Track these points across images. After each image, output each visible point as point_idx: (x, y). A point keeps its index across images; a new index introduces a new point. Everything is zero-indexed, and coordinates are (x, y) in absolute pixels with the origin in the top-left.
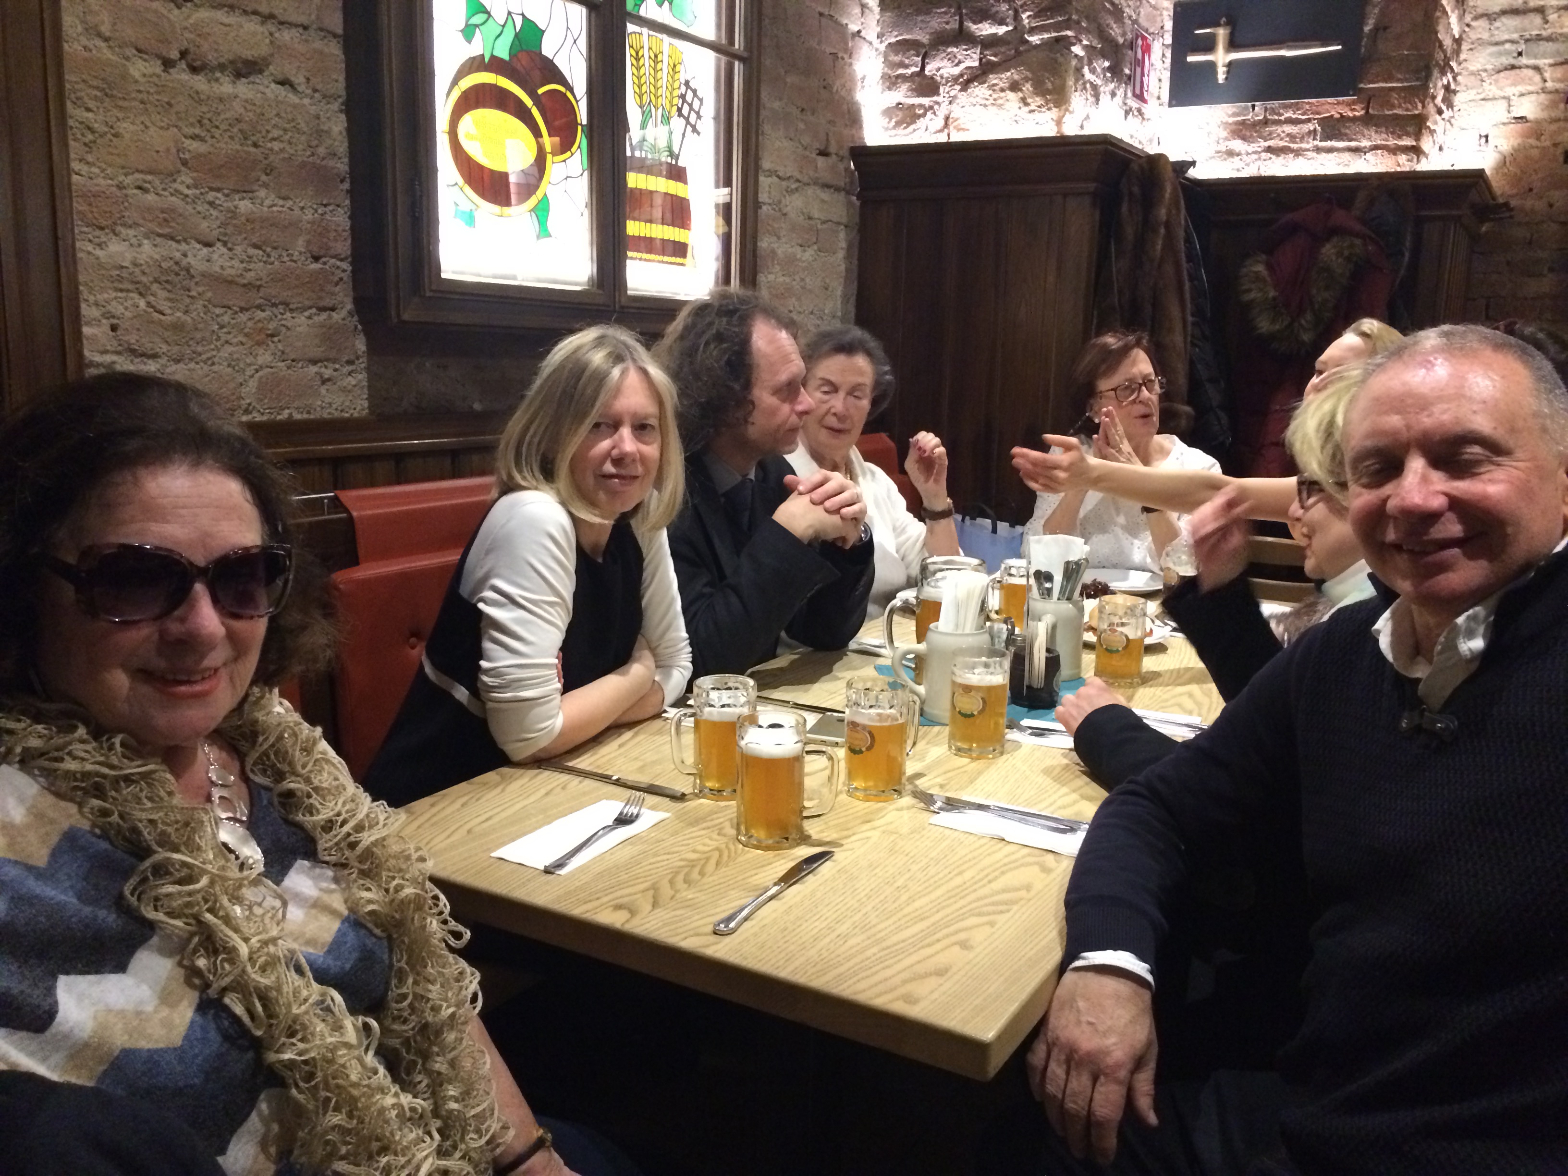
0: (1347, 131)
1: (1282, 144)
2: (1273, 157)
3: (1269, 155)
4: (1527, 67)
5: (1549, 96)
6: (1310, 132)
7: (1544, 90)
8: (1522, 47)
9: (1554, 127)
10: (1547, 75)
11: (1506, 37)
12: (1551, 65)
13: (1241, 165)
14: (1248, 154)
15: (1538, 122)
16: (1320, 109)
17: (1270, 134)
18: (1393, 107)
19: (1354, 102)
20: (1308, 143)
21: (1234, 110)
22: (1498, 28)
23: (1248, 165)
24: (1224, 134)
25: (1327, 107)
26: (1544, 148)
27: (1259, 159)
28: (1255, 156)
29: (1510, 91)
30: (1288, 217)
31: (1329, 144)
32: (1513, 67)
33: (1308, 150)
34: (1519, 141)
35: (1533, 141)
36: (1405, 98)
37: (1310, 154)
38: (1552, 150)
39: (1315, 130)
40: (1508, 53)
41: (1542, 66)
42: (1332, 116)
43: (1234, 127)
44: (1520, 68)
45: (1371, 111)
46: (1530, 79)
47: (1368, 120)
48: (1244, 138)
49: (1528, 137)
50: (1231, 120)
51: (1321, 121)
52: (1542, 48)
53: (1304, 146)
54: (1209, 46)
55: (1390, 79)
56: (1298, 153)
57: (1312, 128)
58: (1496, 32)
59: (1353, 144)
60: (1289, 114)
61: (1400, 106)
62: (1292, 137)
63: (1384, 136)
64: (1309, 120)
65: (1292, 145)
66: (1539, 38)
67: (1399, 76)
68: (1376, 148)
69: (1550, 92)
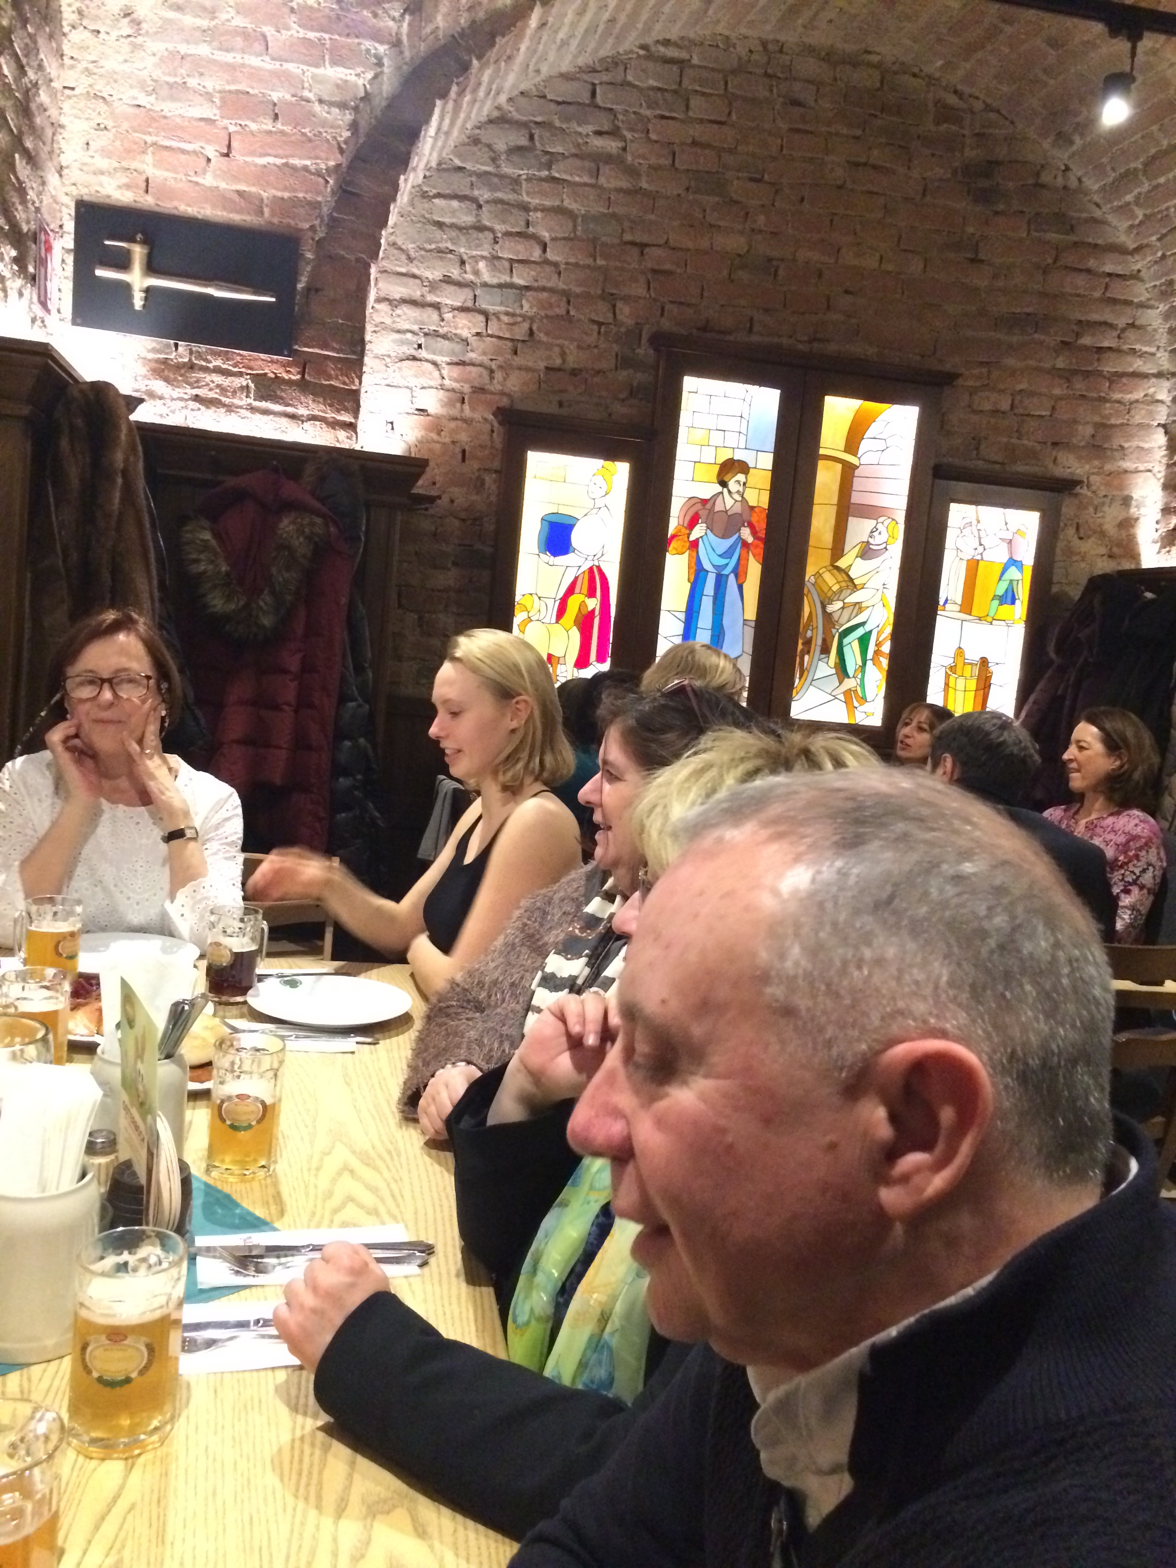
0: (283, 394)
1: (212, 395)
2: (203, 408)
3: (197, 405)
4: (427, 361)
5: (447, 394)
6: (242, 388)
7: (442, 387)
8: (422, 340)
9: (453, 425)
10: (445, 373)
11: (407, 326)
12: (449, 364)
13: (164, 410)
14: (173, 399)
15: (438, 417)
16: (252, 364)
17: (197, 381)
18: (329, 377)
19: (289, 364)
20: (241, 399)
21: (154, 345)
22: (399, 316)
23: (173, 412)
24: (143, 371)
25: (260, 363)
26: (444, 444)
27: (186, 407)
28: (182, 404)
29: (413, 382)
30: (231, 482)
31: (264, 405)
32: (414, 359)
33: (241, 407)
34: (423, 433)
35: (434, 436)
36: (341, 369)
37: (243, 412)
38: (451, 447)
39: (248, 386)
40: (409, 343)
41: (439, 362)
42: (265, 374)
43: (154, 365)
44: (420, 360)
45: (307, 377)
46: (430, 373)
47: (303, 386)
48: (167, 380)
49: (431, 431)
50: (151, 356)
51: (256, 378)
52: (439, 345)
53: (236, 401)
54: (123, 263)
55: (325, 346)
56: (230, 408)
57: (244, 384)
58: (398, 320)
59: (290, 410)
60: (218, 362)
61: (337, 378)
62: (223, 390)
63: (322, 407)
64: (240, 374)
65: (223, 399)
66: (436, 334)
67: (335, 345)
68: (314, 418)
69: (448, 390)
